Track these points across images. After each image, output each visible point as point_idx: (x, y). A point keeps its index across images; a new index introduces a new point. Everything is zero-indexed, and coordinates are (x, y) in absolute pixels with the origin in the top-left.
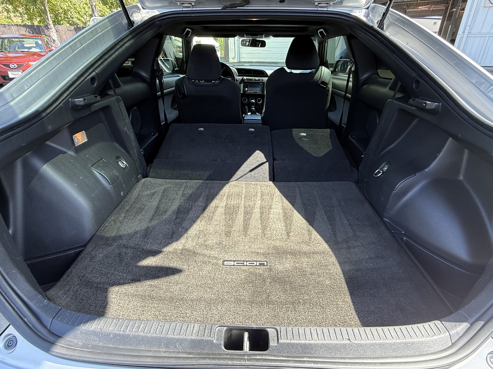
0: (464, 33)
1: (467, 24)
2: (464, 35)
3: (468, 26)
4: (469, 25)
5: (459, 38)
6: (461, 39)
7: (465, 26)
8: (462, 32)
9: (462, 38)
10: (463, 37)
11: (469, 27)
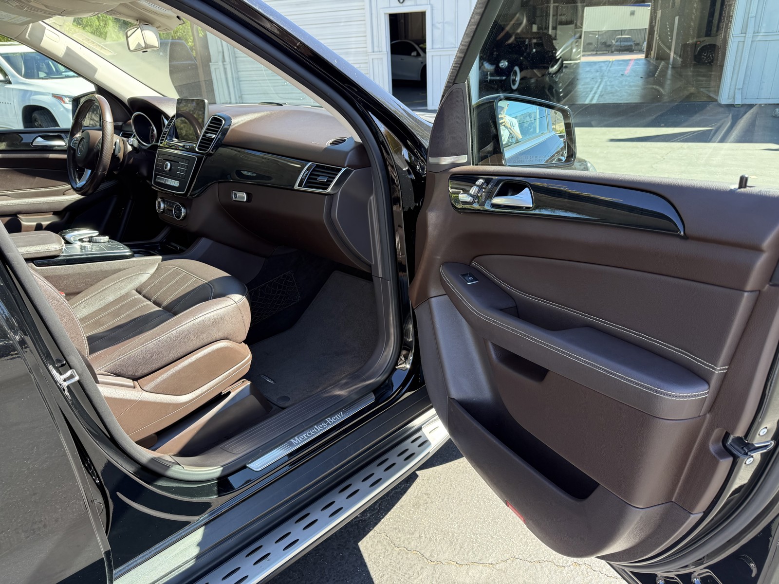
0: (744, 32)
1: (749, 13)
2: (745, 37)
3: (752, 17)
4: (754, 15)
5: (735, 45)
6: (740, 47)
7: (746, 20)
8: (739, 32)
9: (741, 44)
10: (744, 42)
11: (754, 18)
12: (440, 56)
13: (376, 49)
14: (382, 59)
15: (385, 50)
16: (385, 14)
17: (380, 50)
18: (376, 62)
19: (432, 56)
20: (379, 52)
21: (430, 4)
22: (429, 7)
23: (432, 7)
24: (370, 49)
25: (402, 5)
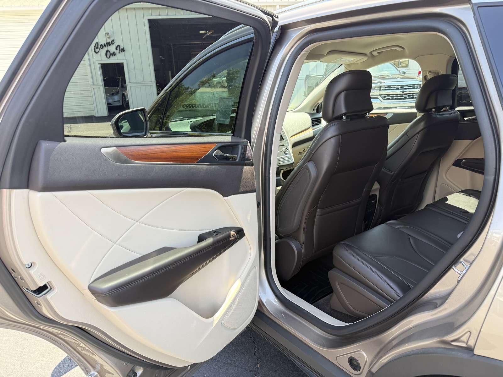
12: (135, 86)
13: (95, 83)
14: (100, 88)
15: (101, 83)
16: (99, 64)
17: (98, 83)
18: (96, 90)
19: (130, 86)
20: (97, 84)
21: (125, 59)
22: (125, 60)
23: (127, 61)
24: (91, 83)
25: (108, 59)
